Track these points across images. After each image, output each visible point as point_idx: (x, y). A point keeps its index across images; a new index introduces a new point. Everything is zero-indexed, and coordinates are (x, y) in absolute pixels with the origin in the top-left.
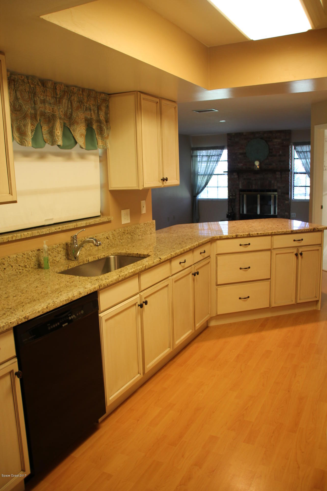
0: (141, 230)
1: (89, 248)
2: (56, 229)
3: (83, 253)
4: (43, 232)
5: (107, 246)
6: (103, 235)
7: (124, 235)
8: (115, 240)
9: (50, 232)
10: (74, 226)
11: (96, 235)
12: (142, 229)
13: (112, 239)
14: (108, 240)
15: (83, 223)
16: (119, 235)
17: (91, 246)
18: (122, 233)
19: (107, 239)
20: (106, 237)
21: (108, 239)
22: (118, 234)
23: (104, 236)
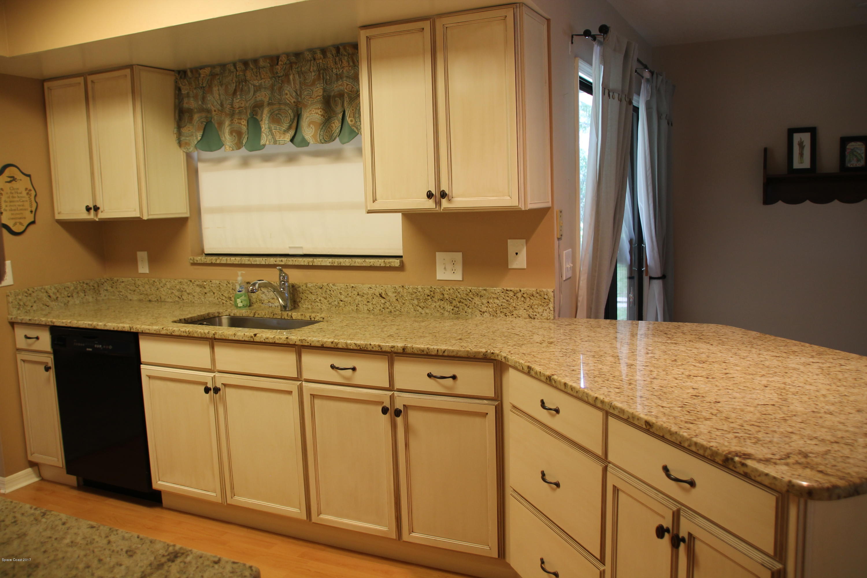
0: (491, 301)
1: (336, 303)
2: (276, 261)
3: (324, 307)
4: (256, 261)
5: (380, 310)
6: (371, 288)
7: (430, 300)
8: (402, 304)
9: (267, 263)
10: (309, 263)
11: (353, 285)
12: (496, 301)
13: (394, 300)
14: (383, 301)
15: (327, 262)
16: (414, 296)
17: (342, 301)
18: (426, 296)
19: (380, 298)
20: (378, 294)
21: (384, 298)
22: (412, 294)
23: (371, 292)
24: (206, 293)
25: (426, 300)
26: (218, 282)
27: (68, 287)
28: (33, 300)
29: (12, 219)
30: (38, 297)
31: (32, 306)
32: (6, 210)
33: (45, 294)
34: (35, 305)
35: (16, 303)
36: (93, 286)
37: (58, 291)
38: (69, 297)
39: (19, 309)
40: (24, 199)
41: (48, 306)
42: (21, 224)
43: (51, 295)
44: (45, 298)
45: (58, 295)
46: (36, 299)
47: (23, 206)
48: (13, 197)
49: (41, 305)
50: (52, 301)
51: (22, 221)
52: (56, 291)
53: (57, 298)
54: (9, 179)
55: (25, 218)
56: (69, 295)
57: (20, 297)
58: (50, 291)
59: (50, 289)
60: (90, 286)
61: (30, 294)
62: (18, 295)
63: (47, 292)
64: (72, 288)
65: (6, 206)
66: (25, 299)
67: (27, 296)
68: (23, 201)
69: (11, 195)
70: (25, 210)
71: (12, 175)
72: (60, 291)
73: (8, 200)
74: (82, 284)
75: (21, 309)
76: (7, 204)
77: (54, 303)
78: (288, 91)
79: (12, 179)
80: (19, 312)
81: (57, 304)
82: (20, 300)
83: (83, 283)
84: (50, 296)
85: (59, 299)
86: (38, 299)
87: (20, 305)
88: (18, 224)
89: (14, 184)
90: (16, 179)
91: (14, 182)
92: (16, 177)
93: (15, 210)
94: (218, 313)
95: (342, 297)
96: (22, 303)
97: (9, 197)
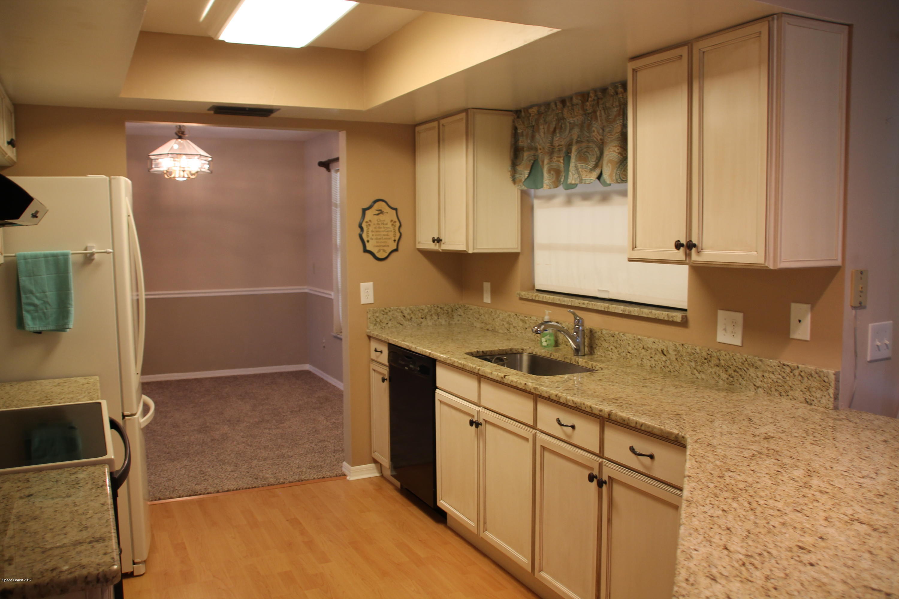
0: (766, 375)
1: (624, 354)
2: (579, 303)
3: (614, 356)
4: (564, 301)
5: (661, 368)
6: (654, 342)
7: (707, 365)
8: (680, 365)
9: (573, 305)
10: (605, 309)
11: (639, 337)
12: (772, 376)
13: (674, 359)
14: (664, 358)
15: (619, 309)
16: (692, 357)
17: (629, 353)
18: (703, 359)
19: (662, 354)
20: (660, 350)
21: (665, 355)
22: (690, 355)
23: (655, 346)
24: (526, 328)
25: (703, 363)
26: (535, 319)
27: (423, 310)
28: (389, 318)
29: (377, 246)
30: (394, 316)
31: (387, 324)
32: (372, 239)
33: (401, 314)
34: (390, 322)
35: (373, 319)
36: (447, 311)
37: (412, 312)
38: (422, 318)
39: (375, 325)
40: (389, 230)
41: (402, 325)
42: (384, 251)
43: (406, 315)
44: (400, 318)
45: (412, 316)
46: (391, 318)
47: (387, 235)
48: (379, 228)
49: (396, 323)
50: (406, 321)
51: (385, 248)
52: (411, 312)
53: (411, 318)
54: (377, 212)
55: (388, 246)
56: (423, 316)
57: (377, 315)
58: (405, 311)
59: (405, 310)
60: (443, 310)
61: (387, 313)
62: (376, 313)
63: (402, 312)
64: (426, 311)
65: (373, 235)
66: (381, 317)
67: (383, 314)
68: (388, 231)
69: (378, 226)
70: (389, 239)
71: (380, 209)
72: (414, 312)
73: (374, 230)
74: (436, 308)
75: (378, 325)
76: (373, 233)
77: (407, 322)
78: (596, 128)
79: (379, 212)
80: (375, 327)
81: (410, 323)
82: (377, 317)
83: (438, 307)
84: (404, 316)
85: (413, 319)
86: (394, 318)
87: (377, 322)
88: (382, 251)
89: (381, 217)
90: (383, 212)
91: (381, 215)
92: (383, 210)
93: (380, 239)
94: (522, 349)
95: (630, 349)
96: (378, 320)
97: (375, 228)
